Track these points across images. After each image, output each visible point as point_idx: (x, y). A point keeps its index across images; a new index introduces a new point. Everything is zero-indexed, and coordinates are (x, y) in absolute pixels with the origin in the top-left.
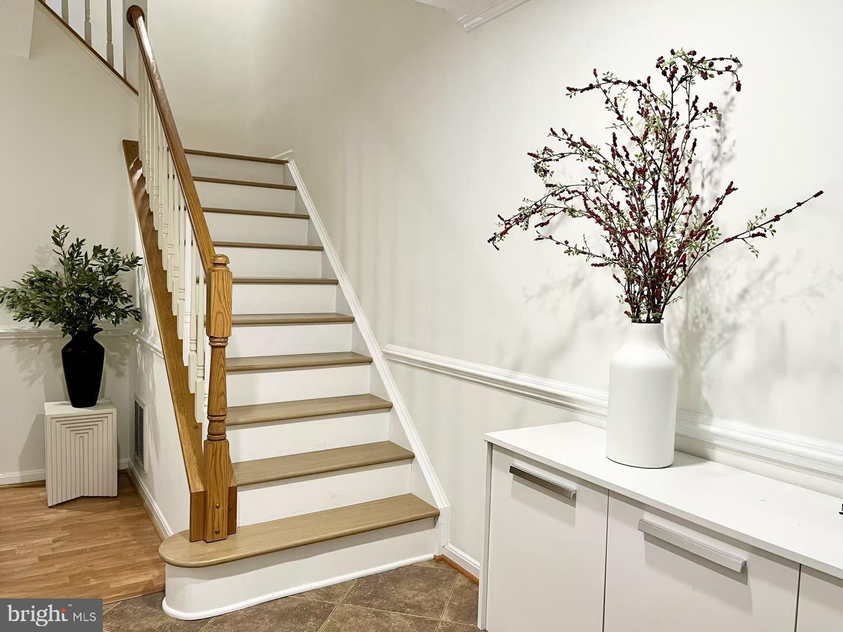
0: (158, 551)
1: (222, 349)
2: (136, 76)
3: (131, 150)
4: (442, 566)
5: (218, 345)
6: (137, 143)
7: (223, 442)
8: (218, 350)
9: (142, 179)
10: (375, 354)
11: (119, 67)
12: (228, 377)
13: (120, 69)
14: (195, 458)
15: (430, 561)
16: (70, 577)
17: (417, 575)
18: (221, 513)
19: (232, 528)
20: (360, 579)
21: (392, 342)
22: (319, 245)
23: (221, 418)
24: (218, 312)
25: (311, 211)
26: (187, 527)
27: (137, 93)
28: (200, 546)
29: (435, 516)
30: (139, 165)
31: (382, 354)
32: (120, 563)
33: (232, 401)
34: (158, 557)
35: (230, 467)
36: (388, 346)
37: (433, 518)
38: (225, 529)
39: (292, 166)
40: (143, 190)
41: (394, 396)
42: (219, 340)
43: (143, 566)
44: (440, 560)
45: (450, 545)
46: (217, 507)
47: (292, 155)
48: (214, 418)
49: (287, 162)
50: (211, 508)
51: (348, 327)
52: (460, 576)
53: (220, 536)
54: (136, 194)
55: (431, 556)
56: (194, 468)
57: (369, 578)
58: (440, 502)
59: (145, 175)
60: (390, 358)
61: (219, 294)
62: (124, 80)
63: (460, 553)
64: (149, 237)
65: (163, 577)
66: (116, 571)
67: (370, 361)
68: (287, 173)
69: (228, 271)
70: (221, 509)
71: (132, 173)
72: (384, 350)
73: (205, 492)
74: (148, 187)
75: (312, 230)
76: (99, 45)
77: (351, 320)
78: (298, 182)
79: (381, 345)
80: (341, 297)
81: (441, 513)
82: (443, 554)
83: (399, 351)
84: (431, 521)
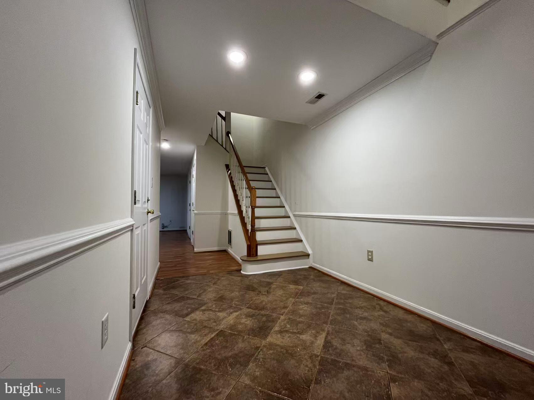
2: (229, 148)
3: (227, 167)
5: (253, 208)
6: (229, 165)
7: (254, 232)
9: (230, 173)
10: (291, 215)
12: (255, 220)
13: (224, 147)
14: (247, 237)
18: (254, 251)
19: (257, 255)
21: (295, 211)
24: (253, 200)
25: (272, 179)
27: (228, 152)
28: (249, 257)
29: (308, 255)
30: (229, 170)
31: (292, 215)
35: (256, 241)
38: (255, 255)
39: (267, 169)
41: (296, 226)
44: (311, 268)
45: (314, 263)
46: (253, 249)
47: (266, 166)
48: (253, 226)
49: (265, 167)
51: (283, 209)
54: (229, 177)
55: (308, 267)
56: (247, 239)
58: (310, 252)
60: (295, 215)
61: (253, 196)
62: (225, 149)
67: (289, 217)
68: (265, 170)
69: (255, 190)
71: (228, 172)
73: (250, 245)
74: (232, 175)
75: (273, 184)
76: (220, 141)
77: (284, 207)
78: (269, 173)
79: (292, 213)
80: (281, 201)
81: (310, 255)
82: (311, 266)
83: (297, 213)
84: (307, 257)
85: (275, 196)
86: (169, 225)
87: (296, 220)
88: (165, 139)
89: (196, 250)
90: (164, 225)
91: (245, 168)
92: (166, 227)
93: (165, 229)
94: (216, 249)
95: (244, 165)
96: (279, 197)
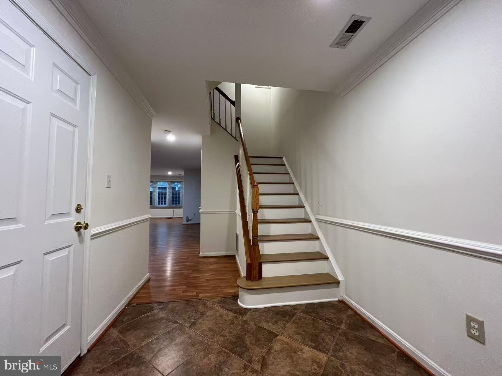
0: (236, 282)
1: (256, 214)
2: (238, 137)
3: (236, 158)
4: (342, 305)
5: (255, 213)
6: (238, 155)
7: (257, 246)
8: (255, 214)
9: (239, 166)
10: (312, 218)
11: (234, 135)
14: (248, 251)
15: (337, 301)
16: (213, 287)
17: (331, 306)
18: (256, 271)
19: (260, 277)
20: (307, 304)
21: (318, 214)
22: (292, 182)
23: (256, 238)
24: (255, 201)
25: (290, 172)
26: (246, 275)
27: (238, 141)
28: (250, 283)
29: (338, 283)
30: (238, 162)
31: (315, 219)
32: (228, 284)
33: (260, 233)
34: (235, 284)
35: (260, 256)
36: (317, 216)
37: (337, 284)
38: (257, 277)
39: (284, 159)
40: (239, 168)
41: (320, 234)
42: (255, 211)
43: (234, 286)
44: (341, 302)
45: (345, 296)
46: (255, 269)
47: (284, 155)
48: (254, 237)
49: (283, 157)
50: (253, 270)
51: (302, 209)
52: (350, 310)
53: (256, 280)
54: (236, 170)
55: (337, 299)
56: (248, 254)
57: (311, 304)
58: (340, 278)
59: (241, 165)
60: (318, 220)
61: (255, 196)
62: (235, 138)
63: (349, 300)
64: (239, 182)
65: (238, 291)
66: (227, 287)
67: (310, 222)
68: (282, 161)
69: (258, 187)
70: (256, 270)
71: (236, 164)
72: (315, 217)
73: (251, 263)
75: (290, 178)
76: (229, 130)
77: (303, 207)
78: (286, 163)
79: (314, 215)
80: (300, 199)
81: (341, 282)
82: (342, 299)
83: (321, 217)
84: (336, 285)
85: (292, 192)
86: (192, 218)
87: (320, 227)
88: (167, 130)
89: (201, 254)
90: (188, 218)
91: (250, 159)
92: (191, 220)
93: (190, 222)
94: (223, 253)
95: (250, 154)
96: (298, 194)
